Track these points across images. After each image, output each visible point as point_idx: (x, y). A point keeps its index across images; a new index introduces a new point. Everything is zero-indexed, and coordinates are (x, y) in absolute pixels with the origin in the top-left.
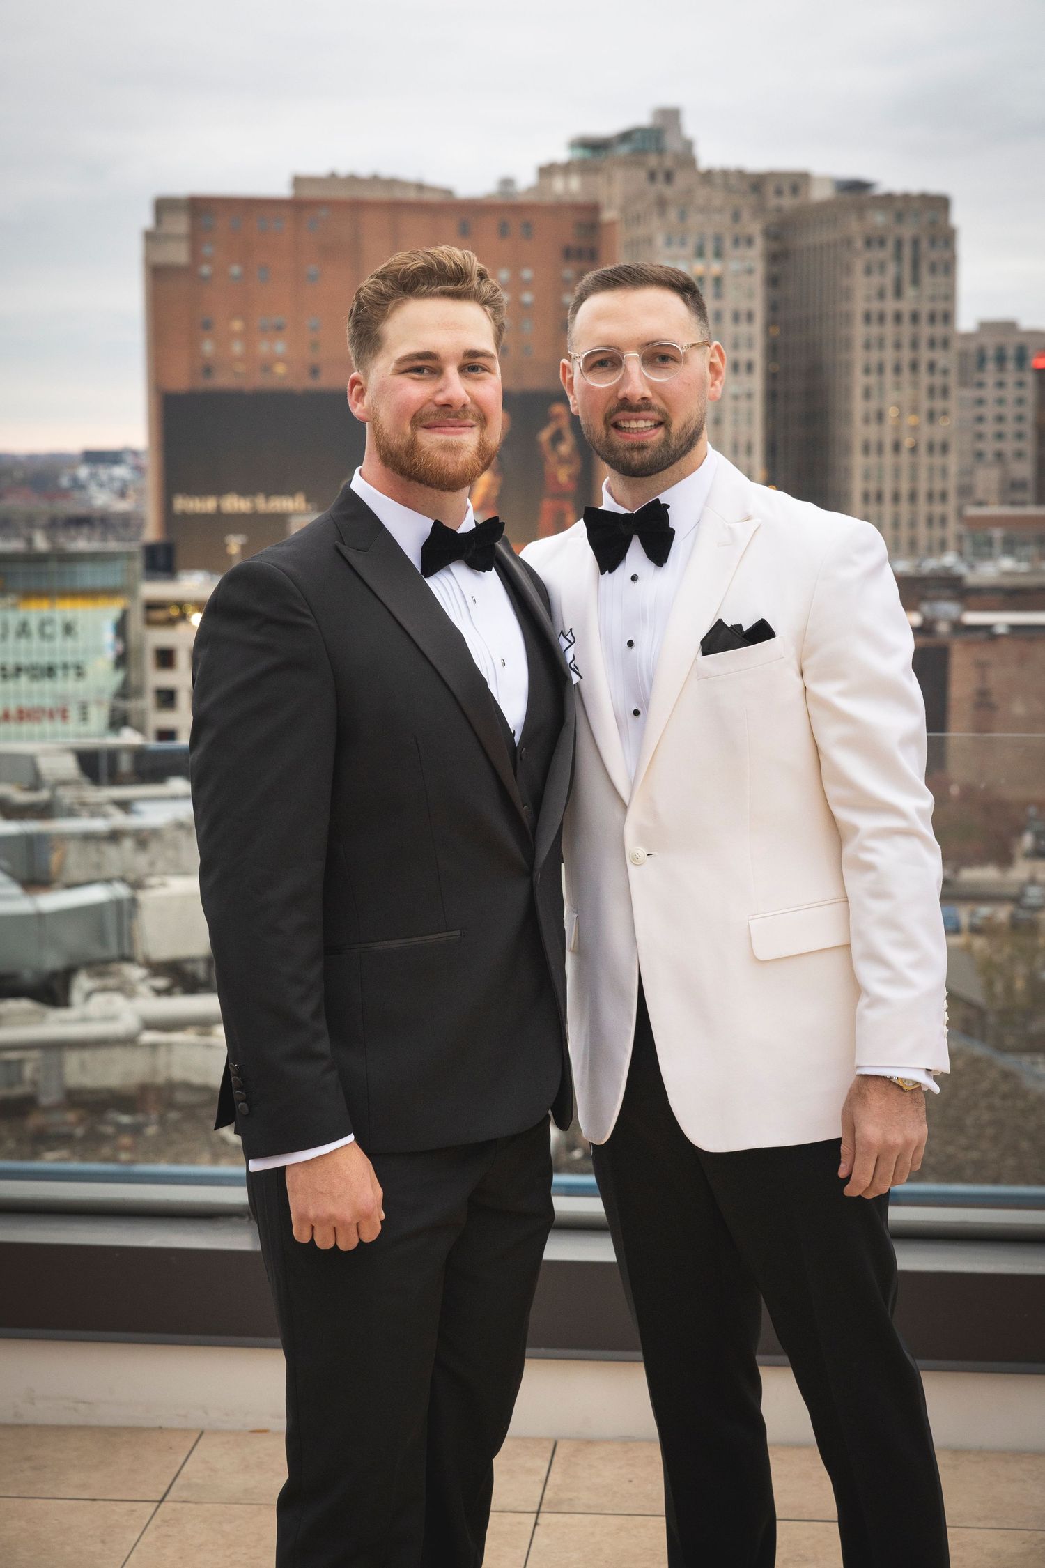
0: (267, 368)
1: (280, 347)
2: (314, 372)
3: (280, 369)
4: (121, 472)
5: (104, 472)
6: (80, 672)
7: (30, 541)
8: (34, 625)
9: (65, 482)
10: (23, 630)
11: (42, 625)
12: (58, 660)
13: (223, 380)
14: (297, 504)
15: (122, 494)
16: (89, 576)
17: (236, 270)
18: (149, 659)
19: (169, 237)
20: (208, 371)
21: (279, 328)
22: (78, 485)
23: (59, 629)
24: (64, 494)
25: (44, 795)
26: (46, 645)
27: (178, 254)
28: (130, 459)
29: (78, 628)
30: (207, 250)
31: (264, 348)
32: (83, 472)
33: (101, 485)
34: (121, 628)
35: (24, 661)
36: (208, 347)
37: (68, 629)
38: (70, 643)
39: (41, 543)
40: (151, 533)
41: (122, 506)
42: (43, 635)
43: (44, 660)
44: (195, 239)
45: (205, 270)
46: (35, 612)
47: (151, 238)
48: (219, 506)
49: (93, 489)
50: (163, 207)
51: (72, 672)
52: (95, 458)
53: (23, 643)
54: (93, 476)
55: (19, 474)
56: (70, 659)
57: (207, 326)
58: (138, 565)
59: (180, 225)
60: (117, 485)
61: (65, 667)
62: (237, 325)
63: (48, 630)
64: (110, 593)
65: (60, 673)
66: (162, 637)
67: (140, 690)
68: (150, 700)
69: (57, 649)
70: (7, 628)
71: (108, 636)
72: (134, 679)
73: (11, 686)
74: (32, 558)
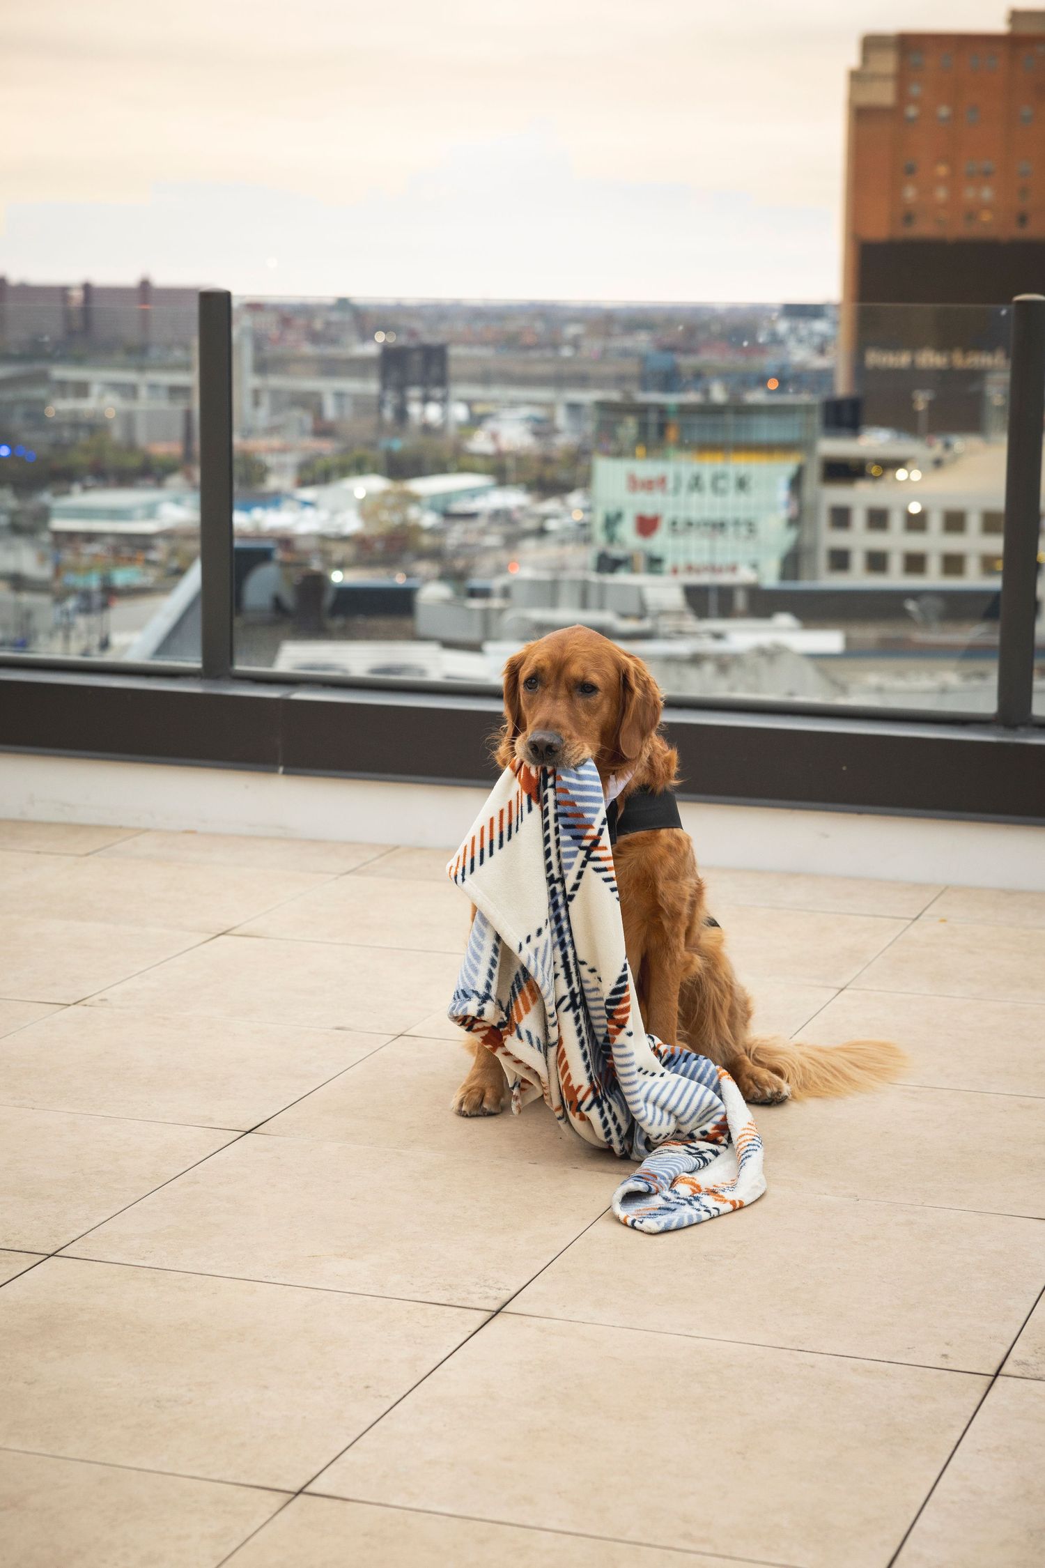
0: (971, 216)
1: (987, 194)
2: (1023, 219)
3: (986, 217)
4: (820, 326)
5: (804, 327)
6: (751, 527)
7: (706, 392)
8: (707, 479)
9: (763, 337)
10: (696, 484)
11: (716, 479)
12: (729, 515)
13: (924, 229)
14: (996, 360)
15: (822, 350)
16: (765, 430)
17: (944, 111)
18: (824, 518)
19: (875, 77)
20: (908, 218)
21: (987, 174)
22: (776, 340)
23: (732, 483)
24: (762, 349)
25: (646, 625)
26: (718, 500)
27: (884, 94)
28: (828, 313)
29: (752, 484)
30: (915, 90)
31: (969, 194)
32: (783, 326)
33: (800, 341)
34: (796, 483)
35: (695, 515)
36: (910, 193)
37: (742, 484)
38: (743, 499)
39: (718, 394)
40: (842, 387)
41: (819, 363)
42: (715, 488)
43: (716, 515)
44: (902, 79)
45: (912, 111)
46: (708, 466)
47: (856, 77)
48: (913, 362)
49: (792, 344)
50: (871, 44)
51: (743, 530)
52: (795, 310)
53: (695, 497)
54: (793, 330)
55: (716, 328)
56: (742, 515)
57: (910, 170)
58: (816, 419)
59: (887, 63)
60: (816, 340)
61: (737, 523)
62: (942, 170)
63: (721, 484)
64: (786, 448)
65: (731, 530)
66: (838, 495)
67: (812, 550)
68: (822, 560)
69: (730, 505)
70: (678, 479)
71: (782, 493)
72: (807, 539)
73: (681, 542)
74: (709, 410)
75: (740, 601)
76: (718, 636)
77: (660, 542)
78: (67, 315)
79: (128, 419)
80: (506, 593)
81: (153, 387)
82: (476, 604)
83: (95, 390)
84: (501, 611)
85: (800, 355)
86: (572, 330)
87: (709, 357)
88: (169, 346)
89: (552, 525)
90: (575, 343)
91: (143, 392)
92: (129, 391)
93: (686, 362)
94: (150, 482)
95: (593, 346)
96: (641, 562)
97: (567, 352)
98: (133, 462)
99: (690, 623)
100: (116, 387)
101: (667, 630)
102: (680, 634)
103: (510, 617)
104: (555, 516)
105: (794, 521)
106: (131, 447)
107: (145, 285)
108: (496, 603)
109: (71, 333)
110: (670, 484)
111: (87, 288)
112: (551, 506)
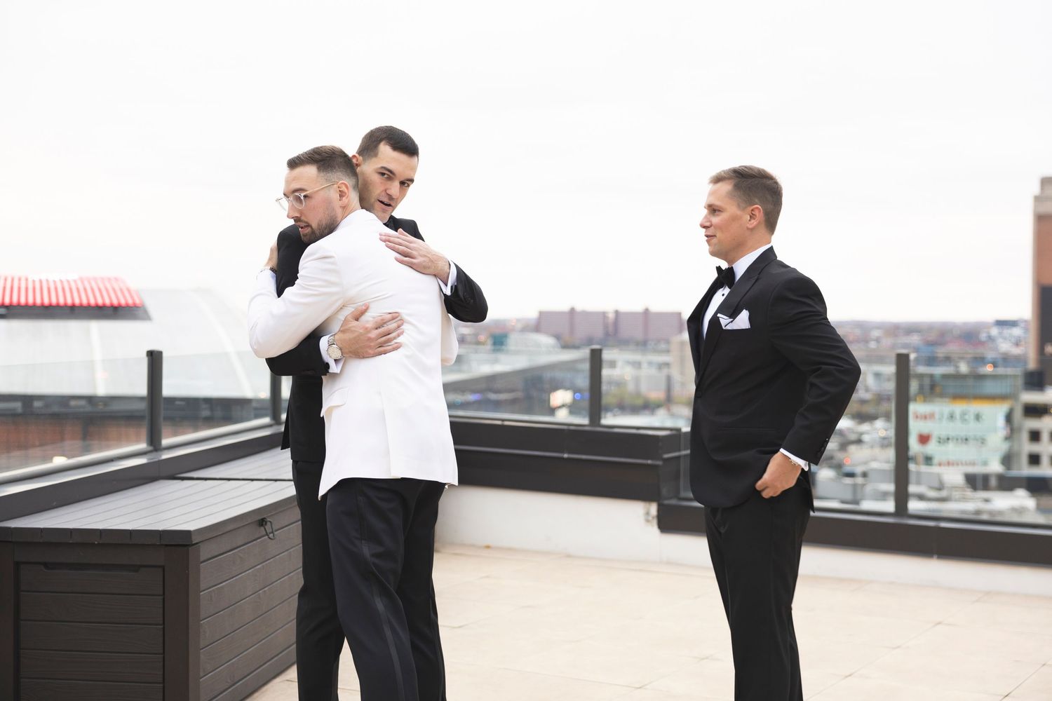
4: (1017, 332)
5: (1008, 332)
6: (983, 441)
7: (957, 367)
8: (957, 415)
9: (983, 336)
10: (952, 417)
11: (964, 414)
12: (971, 434)
15: (1017, 344)
16: (990, 387)
18: (1025, 436)
19: (1048, 199)
22: (991, 338)
23: (972, 417)
24: (982, 343)
25: (944, 494)
26: (964, 426)
28: (1022, 325)
29: (984, 417)
32: (995, 331)
33: (1005, 339)
34: (1009, 418)
35: (952, 434)
37: (978, 417)
38: (978, 425)
39: (964, 368)
40: (1032, 365)
41: (1016, 351)
42: (962, 420)
43: (963, 434)
46: (959, 407)
47: (1037, 199)
49: (1000, 341)
50: (1046, 182)
52: (1001, 323)
53: (951, 424)
54: (1000, 334)
56: (978, 434)
58: (1020, 382)
60: (1013, 340)
61: (975, 438)
63: (966, 417)
64: (1002, 398)
65: (973, 442)
66: (1033, 424)
67: (1018, 454)
68: (1024, 460)
69: (972, 428)
70: (942, 415)
71: (1001, 422)
72: (1016, 448)
73: (943, 448)
74: (958, 377)
75: (993, 482)
76: (987, 500)
77: (932, 448)
78: (606, 326)
79: (637, 380)
80: (865, 475)
81: (650, 363)
82: (848, 481)
83: (619, 364)
84: (863, 485)
85: (1005, 347)
86: (876, 333)
87: (953, 348)
88: (658, 341)
89: (866, 438)
90: (878, 340)
91: (645, 366)
92: (637, 365)
93: (941, 352)
94: (647, 412)
95: (887, 342)
96: (921, 459)
97: (873, 345)
98: (639, 402)
99: (969, 493)
100: (629, 363)
101: (957, 497)
102: (964, 499)
103: (869, 488)
104: (867, 433)
105: (1008, 438)
106: (638, 394)
107: (646, 312)
108: (859, 480)
109: (607, 334)
110: (937, 416)
111: (617, 312)
112: (865, 427)
